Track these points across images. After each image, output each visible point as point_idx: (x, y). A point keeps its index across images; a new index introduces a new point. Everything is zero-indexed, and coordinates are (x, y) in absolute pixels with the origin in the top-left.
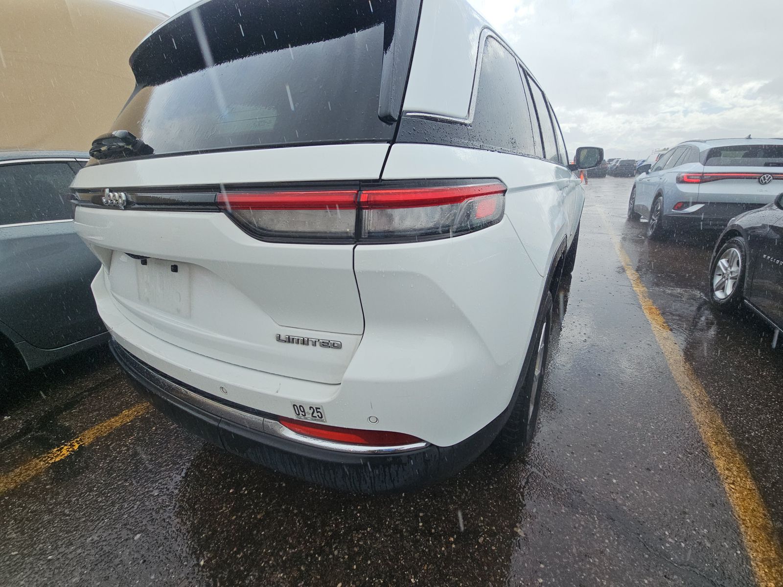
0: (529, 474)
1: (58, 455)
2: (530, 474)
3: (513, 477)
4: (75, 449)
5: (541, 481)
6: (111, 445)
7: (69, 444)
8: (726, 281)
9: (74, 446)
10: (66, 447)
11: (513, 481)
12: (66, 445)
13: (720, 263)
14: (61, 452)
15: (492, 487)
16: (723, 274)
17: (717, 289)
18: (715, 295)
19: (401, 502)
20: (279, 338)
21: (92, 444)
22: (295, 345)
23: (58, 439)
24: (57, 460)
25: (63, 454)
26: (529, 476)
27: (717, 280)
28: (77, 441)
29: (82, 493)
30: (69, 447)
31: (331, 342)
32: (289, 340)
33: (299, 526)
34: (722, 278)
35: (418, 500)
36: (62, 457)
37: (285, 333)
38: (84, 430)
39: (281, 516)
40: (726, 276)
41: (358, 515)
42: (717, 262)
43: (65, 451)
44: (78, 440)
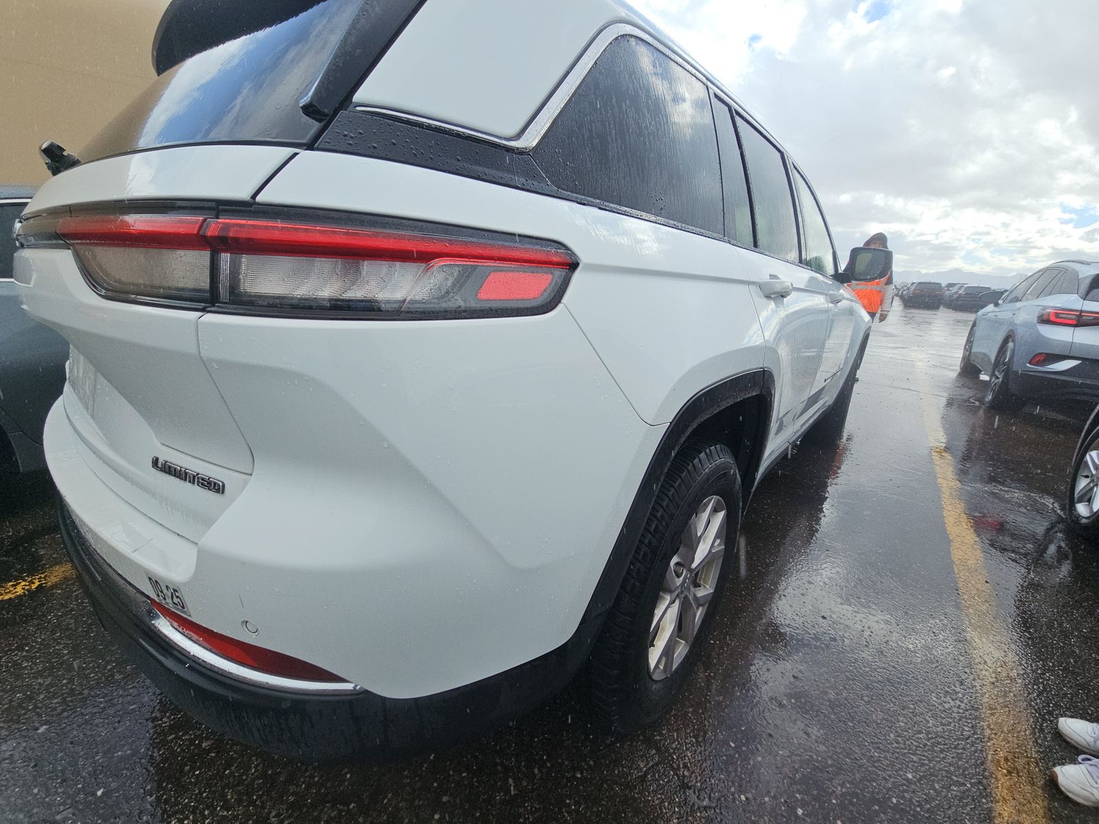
0: (651, 764)
1: (10, 591)
2: (653, 766)
3: (622, 765)
4: (33, 588)
5: (667, 782)
6: (75, 591)
7: (30, 579)
8: (1095, 489)
9: (34, 583)
10: (23, 583)
11: (619, 772)
12: (25, 581)
13: (1088, 457)
14: (15, 589)
15: (579, 776)
16: (1092, 475)
17: (1080, 501)
18: (1075, 510)
19: (424, 769)
20: (155, 464)
21: (55, 586)
23: (21, 571)
24: (7, 597)
25: (16, 592)
26: (650, 768)
27: (1082, 484)
28: (41, 577)
29: (10, 650)
30: (27, 584)
32: (170, 470)
34: (1090, 483)
35: (451, 773)
36: (12, 596)
38: (56, 564)
40: (1095, 480)
41: (348, 776)
42: (1084, 455)
43: (19, 590)
44: (43, 576)
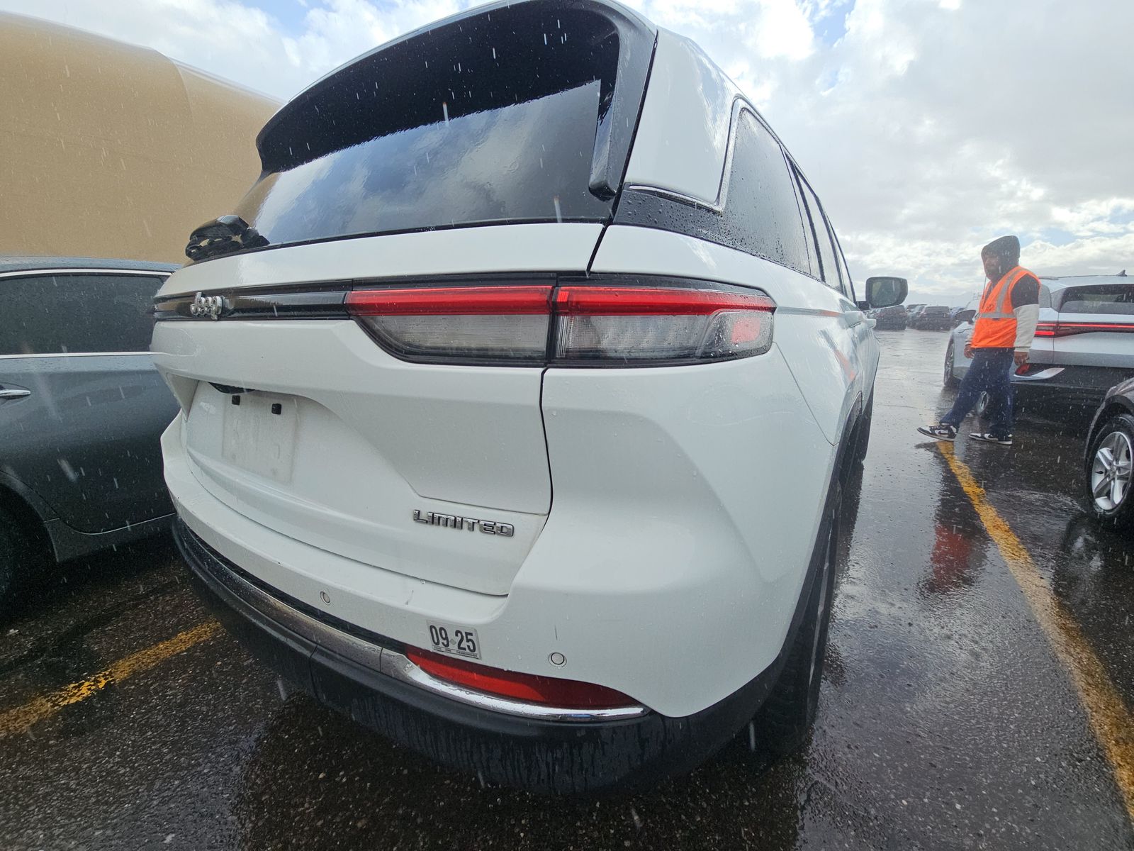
0: (810, 783)
1: (75, 694)
2: (812, 785)
3: (783, 788)
4: (100, 687)
5: (831, 799)
6: (151, 685)
7: (93, 678)
8: (1112, 483)
9: (100, 682)
10: (87, 683)
11: (783, 794)
12: (88, 680)
13: (1099, 454)
14: (79, 690)
15: (747, 803)
16: (1106, 471)
17: (1099, 495)
18: (1096, 504)
19: (594, 818)
20: (417, 517)
21: (124, 682)
22: (441, 529)
23: (80, 670)
24: (73, 701)
25: (82, 694)
26: (810, 789)
27: (1097, 480)
28: (105, 675)
29: (98, 758)
30: (92, 683)
31: (497, 525)
32: (434, 520)
33: (423, 847)
34: (1105, 478)
35: (623, 818)
36: (80, 699)
37: (427, 508)
38: (118, 658)
39: (395, 827)
40: (1111, 475)
41: (522, 835)
42: (1095, 453)
43: (85, 691)
44: (107, 673)
